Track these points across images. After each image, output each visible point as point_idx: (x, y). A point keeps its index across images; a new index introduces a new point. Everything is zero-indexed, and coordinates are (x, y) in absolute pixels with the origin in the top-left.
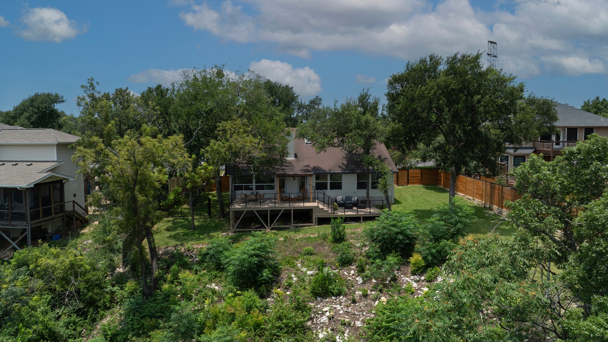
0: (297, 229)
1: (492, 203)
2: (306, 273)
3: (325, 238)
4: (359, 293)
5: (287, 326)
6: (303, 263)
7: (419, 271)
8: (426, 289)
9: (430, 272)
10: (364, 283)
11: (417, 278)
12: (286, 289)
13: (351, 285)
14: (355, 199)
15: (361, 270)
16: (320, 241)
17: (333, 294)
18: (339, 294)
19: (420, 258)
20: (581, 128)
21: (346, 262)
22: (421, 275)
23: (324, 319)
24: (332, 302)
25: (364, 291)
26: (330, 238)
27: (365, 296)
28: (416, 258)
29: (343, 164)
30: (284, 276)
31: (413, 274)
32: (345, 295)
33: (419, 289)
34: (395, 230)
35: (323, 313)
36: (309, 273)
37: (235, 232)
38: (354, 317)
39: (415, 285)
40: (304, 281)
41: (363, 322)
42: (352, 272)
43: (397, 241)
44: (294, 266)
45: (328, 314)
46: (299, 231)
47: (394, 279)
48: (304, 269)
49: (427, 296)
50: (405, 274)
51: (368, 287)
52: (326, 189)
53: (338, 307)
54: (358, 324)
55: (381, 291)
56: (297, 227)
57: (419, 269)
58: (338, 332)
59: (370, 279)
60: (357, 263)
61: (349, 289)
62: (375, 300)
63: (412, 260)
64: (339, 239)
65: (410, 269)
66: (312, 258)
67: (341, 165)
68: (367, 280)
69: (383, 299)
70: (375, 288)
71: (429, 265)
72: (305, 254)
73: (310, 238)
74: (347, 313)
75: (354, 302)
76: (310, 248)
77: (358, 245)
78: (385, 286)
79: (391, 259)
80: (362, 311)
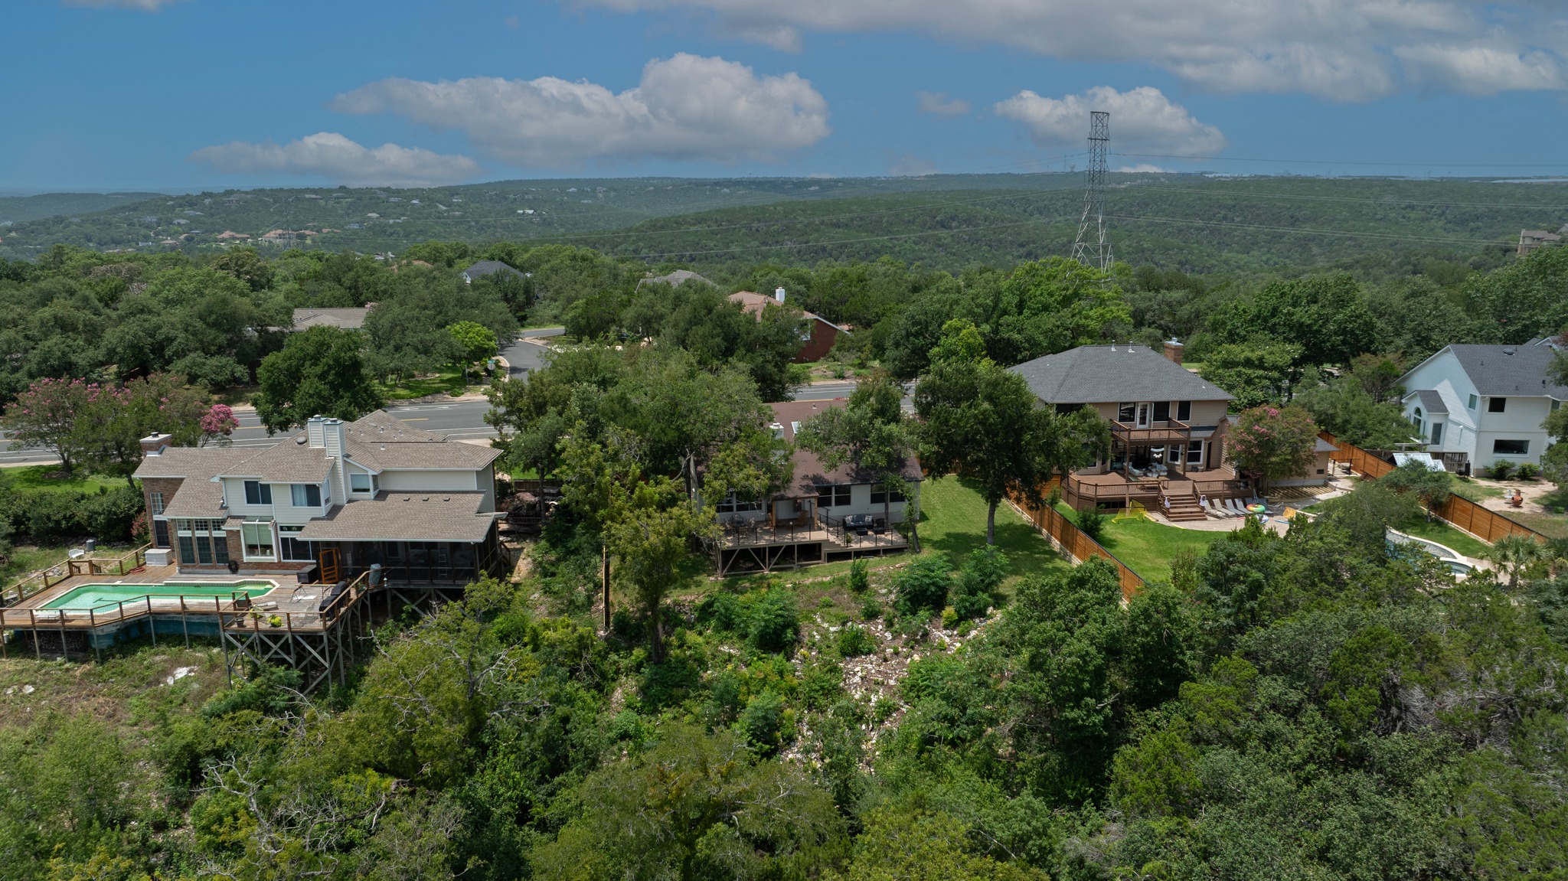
0: (804, 570)
1: (1041, 525)
2: (828, 629)
3: (842, 582)
4: (889, 651)
5: (822, 688)
6: (822, 618)
7: (951, 625)
8: (958, 645)
9: (963, 626)
10: (894, 638)
11: (949, 632)
12: (810, 649)
13: (880, 642)
14: (868, 519)
15: (889, 624)
16: (836, 588)
17: (862, 653)
18: (869, 653)
19: (953, 612)
20: (1174, 402)
21: (871, 615)
22: (953, 629)
23: (857, 679)
24: (862, 662)
25: (896, 649)
26: (849, 583)
27: (896, 653)
28: (949, 611)
29: (852, 469)
30: (804, 632)
31: (946, 628)
32: (875, 654)
33: (952, 644)
34: (927, 581)
35: (855, 674)
36: (832, 629)
37: (725, 576)
38: (886, 675)
39: (947, 640)
40: (827, 638)
41: (897, 680)
42: (880, 627)
43: (929, 593)
44: (814, 622)
45: (860, 674)
46: (806, 571)
47: (926, 635)
48: (826, 625)
49: (960, 652)
50: (937, 628)
51: (898, 644)
52: (830, 505)
53: (870, 666)
54: (892, 682)
55: (912, 648)
56: (802, 566)
57: (951, 623)
58: (872, 691)
59: (900, 634)
60: (885, 616)
61: (879, 647)
62: (906, 658)
63: (944, 613)
64: (860, 585)
65: (942, 622)
66: (833, 610)
67: (849, 471)
68: (896, 635)
69: (916, 657)
70: (906, 644)
71: (962, 618)
72: (824, 607)
73: (822, 583)
74: (879, 672)
75: (885, 660)
76: (826, 598)
77: (884, 591)
78: (917, 642)
79: (923, 613)
80: (895, 669)
